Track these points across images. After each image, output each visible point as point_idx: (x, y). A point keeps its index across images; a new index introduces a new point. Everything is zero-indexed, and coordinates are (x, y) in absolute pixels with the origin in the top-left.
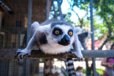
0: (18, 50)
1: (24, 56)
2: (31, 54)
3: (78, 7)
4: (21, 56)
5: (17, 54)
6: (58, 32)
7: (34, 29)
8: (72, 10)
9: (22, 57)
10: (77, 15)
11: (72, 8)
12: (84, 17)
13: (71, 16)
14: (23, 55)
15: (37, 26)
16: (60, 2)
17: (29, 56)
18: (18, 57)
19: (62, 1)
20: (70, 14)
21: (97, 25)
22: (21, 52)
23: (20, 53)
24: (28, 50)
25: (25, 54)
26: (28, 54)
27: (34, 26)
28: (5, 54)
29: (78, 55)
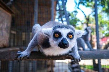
0: (18, 52)
1: (24, 57)
2: (30, 56)
3: (84, 5)
4: (20, 58)
5: (17, 55)
6: (58, 35)
7: (35, 31)
8: (78, 8)
9: (22, 58)
10: (83, 12)
11: (78, 6)
12: (91, 14)
13: (77, 14)
14: (22, 56)
15: (38, 28)
16: (65, 1)
17: (28, 58)
18: (18, 59)
19: (66, 1)
20: (76, 12)
21: (104, 22)
22: (21, 53)
23: (20, 55)
24: (27, 52)
25: (25, 56)
26: (27, 56)
27: (35, 29)
28: (7, 56)
29: (75, 56)
